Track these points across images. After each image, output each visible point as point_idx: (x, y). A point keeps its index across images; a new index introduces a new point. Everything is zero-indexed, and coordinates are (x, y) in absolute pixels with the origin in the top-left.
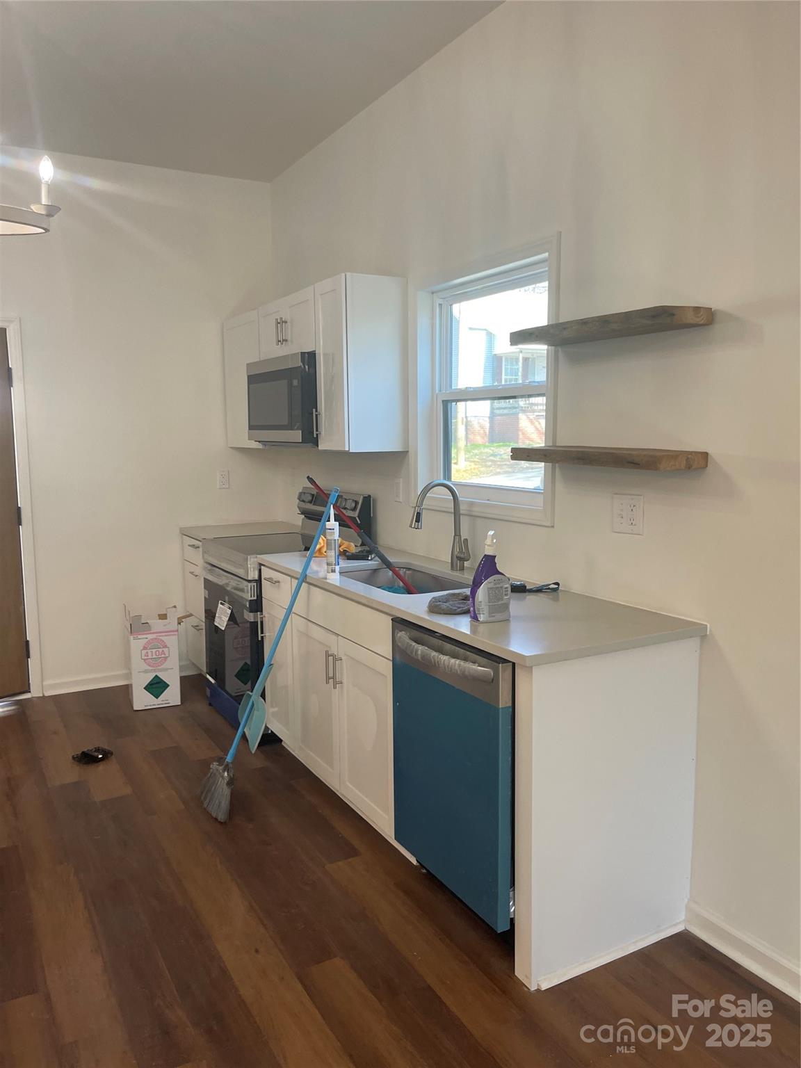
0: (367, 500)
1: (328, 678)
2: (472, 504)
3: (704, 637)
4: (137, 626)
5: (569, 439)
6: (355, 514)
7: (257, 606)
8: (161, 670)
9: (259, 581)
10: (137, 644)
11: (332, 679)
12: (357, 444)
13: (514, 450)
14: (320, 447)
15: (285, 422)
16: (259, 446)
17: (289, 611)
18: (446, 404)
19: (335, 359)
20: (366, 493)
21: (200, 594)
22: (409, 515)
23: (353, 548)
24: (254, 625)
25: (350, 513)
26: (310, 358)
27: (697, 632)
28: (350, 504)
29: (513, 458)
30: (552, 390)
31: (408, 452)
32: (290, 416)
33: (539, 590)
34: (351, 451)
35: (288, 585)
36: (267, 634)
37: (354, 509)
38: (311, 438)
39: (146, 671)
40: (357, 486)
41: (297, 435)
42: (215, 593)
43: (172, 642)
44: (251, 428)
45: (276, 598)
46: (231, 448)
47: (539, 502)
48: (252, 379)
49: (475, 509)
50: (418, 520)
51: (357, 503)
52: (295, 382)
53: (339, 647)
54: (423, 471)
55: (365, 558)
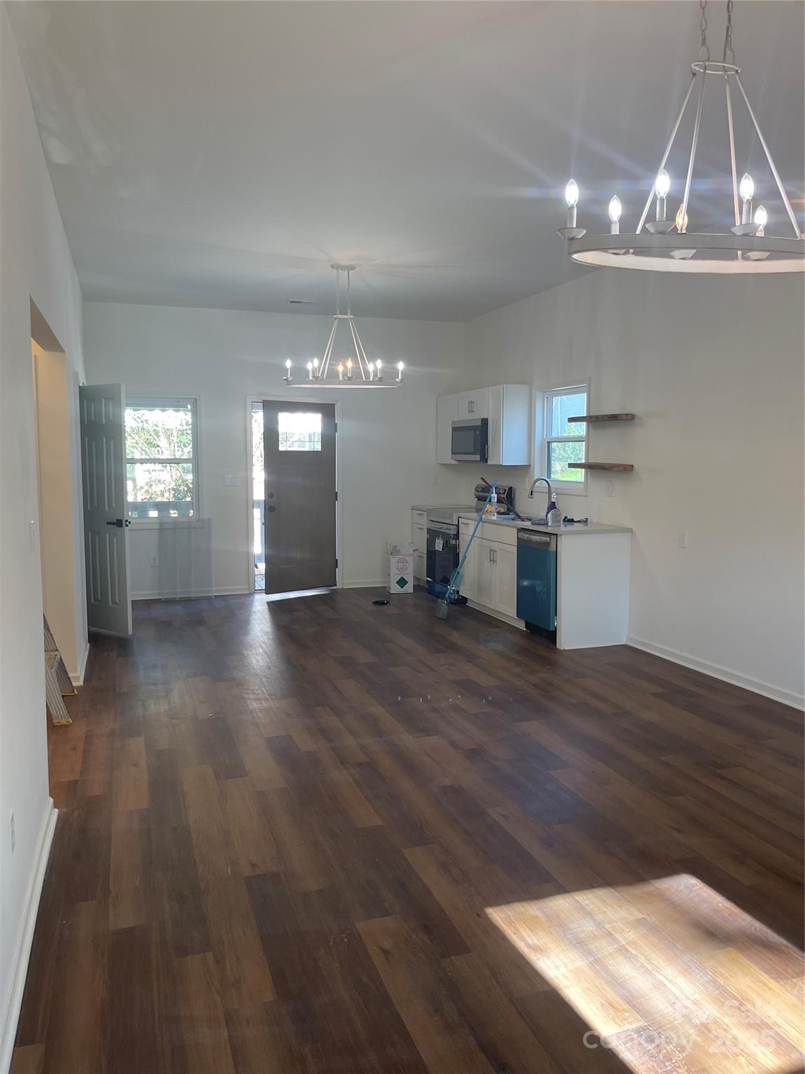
0: (511, 489)
1: (490, 561)
2: (557, 489)
3: (632, 532)
4: (395, 551)
5: (593, 460)
6: (505, 496)
7: (457, 536)
8: (404, 574)
9: (458, 525)
10: (394, 560)
11: (493, 561)
12: (507, 461)
13: (569, 464)
14: (489, 463)
15: (472, 451)
16: (457, 462)
17: (473, 536)
18: (549, 443)
19: (498, 422)
20: (510, 486)
21: (425, 536)
22: (529, 492)
23: (502, 510)
24: (455, 546)
25: (502, 496)
26: (485, 422)
27: (630, 531)
28: (502, 491)
29: (569, 467)
30: (587, 439)
31: (530, 465)
32: (475, 446)
33: (579, 521)
34: (504, 464)
35: (472, 525)
36: (461, 549)
37: (504, 494)
38: (484, 459)
39: (398, 574)
40: (505, 483)
41: (478, 457)
42: (432, 535)
43: (410, 560)
44: (453, 453)
45: (466, 532)
46: (440, 464)
47: (582, 486)
48: (454, 429)
49: (559, 490)
50: (531, 494)
51: (505, 490)
52: (478, 432)
53: (496, 546)
54: (537, 472)
55: (508, 514)
